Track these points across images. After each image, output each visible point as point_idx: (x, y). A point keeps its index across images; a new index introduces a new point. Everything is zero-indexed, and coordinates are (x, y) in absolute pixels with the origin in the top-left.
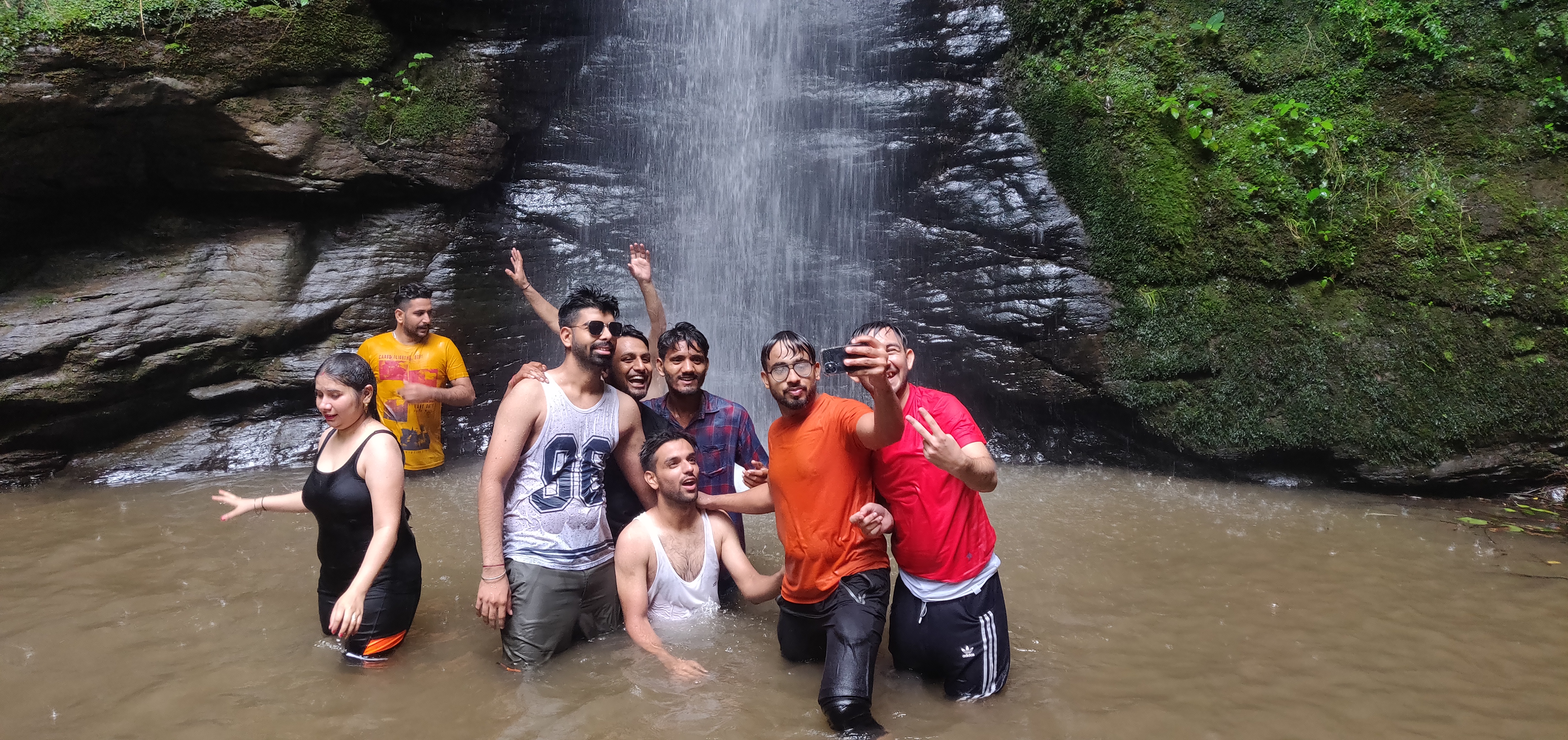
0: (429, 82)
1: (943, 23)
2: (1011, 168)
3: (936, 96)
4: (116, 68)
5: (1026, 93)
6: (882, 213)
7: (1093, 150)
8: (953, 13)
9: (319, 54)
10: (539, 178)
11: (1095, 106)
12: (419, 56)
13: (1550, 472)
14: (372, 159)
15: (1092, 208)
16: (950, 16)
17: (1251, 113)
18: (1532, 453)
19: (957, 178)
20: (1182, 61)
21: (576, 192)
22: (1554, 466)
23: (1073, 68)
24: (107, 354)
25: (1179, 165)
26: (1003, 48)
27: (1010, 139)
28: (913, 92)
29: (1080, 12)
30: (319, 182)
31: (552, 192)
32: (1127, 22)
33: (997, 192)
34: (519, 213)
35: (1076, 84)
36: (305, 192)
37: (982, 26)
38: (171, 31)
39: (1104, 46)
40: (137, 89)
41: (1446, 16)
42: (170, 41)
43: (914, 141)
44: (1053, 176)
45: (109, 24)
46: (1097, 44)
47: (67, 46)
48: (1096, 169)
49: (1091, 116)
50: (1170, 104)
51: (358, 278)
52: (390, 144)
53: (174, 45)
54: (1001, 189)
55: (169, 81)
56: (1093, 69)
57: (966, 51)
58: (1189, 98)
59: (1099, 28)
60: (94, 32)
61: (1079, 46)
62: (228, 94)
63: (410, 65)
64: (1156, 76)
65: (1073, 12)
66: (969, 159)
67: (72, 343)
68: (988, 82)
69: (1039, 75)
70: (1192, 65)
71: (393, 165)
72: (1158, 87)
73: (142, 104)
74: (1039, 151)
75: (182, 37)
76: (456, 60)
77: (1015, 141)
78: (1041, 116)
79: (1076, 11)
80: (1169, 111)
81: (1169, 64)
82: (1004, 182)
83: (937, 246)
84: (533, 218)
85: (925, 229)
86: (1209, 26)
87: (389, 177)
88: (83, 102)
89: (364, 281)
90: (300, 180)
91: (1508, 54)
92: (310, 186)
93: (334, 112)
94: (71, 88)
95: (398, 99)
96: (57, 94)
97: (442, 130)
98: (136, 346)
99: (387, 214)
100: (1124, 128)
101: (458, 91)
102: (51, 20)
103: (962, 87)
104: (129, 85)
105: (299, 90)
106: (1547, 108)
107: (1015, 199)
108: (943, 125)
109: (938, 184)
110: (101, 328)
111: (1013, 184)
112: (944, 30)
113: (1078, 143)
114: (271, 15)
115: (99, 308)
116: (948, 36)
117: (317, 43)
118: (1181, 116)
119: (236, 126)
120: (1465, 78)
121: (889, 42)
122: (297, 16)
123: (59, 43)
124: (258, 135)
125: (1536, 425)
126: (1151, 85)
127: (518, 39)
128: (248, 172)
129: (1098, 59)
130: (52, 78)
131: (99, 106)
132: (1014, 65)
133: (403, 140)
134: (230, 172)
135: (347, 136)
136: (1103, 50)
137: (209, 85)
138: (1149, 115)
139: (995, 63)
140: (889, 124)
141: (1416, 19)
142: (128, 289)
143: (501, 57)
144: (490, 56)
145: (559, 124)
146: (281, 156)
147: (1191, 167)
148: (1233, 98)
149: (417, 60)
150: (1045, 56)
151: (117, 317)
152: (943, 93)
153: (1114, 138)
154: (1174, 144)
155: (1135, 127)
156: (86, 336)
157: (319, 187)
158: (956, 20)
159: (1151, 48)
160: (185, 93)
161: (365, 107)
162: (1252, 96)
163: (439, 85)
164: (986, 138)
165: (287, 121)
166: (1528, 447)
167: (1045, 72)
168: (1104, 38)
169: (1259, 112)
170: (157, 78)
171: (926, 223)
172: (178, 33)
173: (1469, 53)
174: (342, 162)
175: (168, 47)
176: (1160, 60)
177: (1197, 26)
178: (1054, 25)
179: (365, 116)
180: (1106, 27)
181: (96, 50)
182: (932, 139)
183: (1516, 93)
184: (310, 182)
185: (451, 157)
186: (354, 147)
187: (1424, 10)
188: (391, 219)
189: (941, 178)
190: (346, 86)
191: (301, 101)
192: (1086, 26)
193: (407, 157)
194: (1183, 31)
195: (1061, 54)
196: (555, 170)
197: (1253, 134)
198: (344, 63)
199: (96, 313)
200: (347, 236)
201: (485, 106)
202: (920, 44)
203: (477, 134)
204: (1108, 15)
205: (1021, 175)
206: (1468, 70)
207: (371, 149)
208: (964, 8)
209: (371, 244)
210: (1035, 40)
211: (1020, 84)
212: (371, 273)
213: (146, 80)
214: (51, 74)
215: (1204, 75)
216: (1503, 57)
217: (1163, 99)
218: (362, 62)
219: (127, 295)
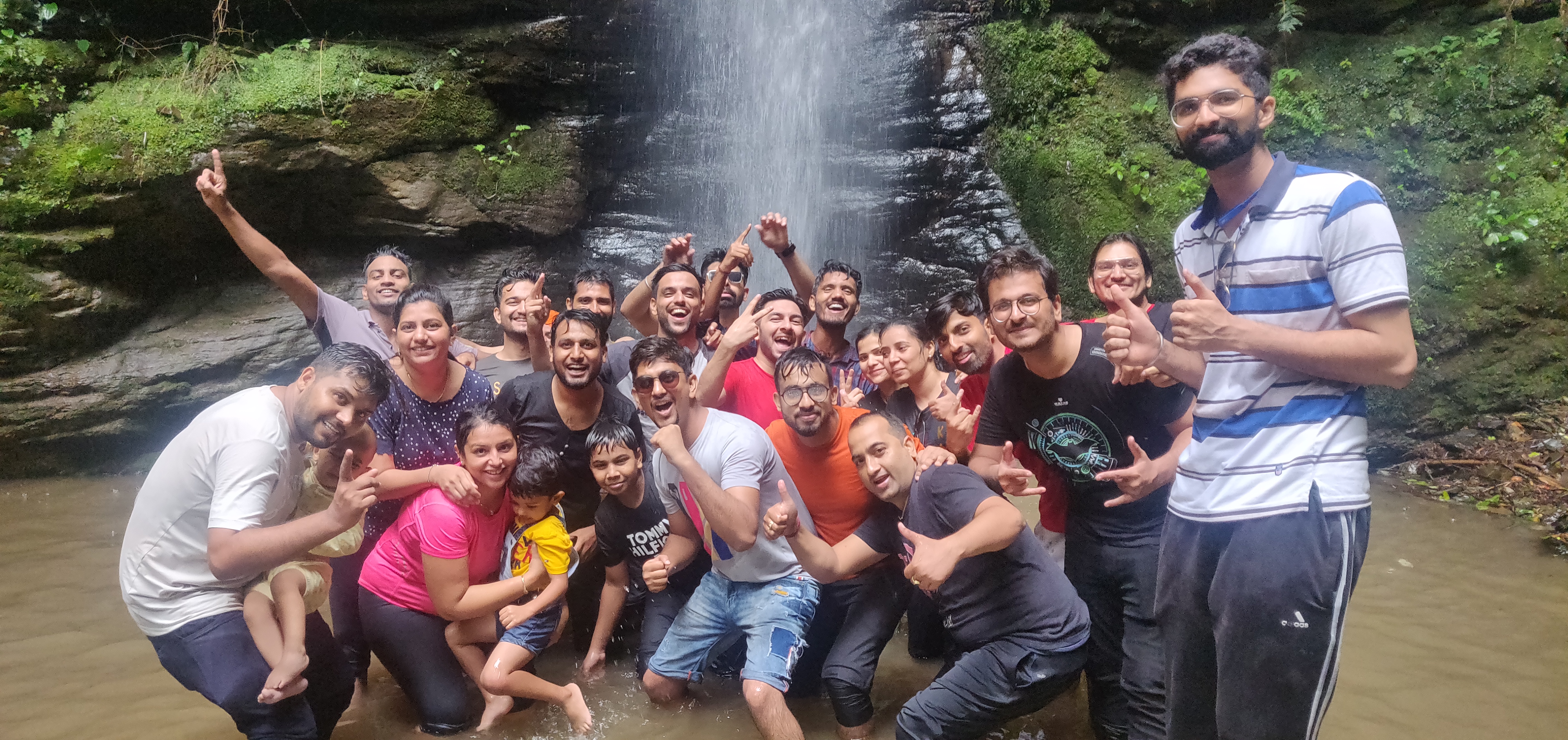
0: (526, 149)
1: (937, 103)
2: (992, 218)
3: (932, 161)
4: (296, 139)
5: (1004, 159)
6: (890, 253)
7: (1057, 203)
8: (946, 96)
9: (445, 126)
10: (610, 227)
11: (1058, 169)
12: (520, 128)
13: (1406, 451)
14: (482, 210)
15: (1056, 249)
16: (944, 97)
17: (1179, 175)
18: (1393, 436)
19: (951, 226)
20: (1126, 134)
21: (641, 237)
22: (1409, 447)
23: (1041, 139)
24: (274, 365)
25: (1124, 216)
26: (983, 124)
27: (993, 194)
28: (914, 157)
29: (1046, 95)
30: (440, 228)
31: (620, 237)
32: (1082, 104)
33: (981, 237)
34: (595, 254)
35: (1043, 152)
36: (429, 236)
37: (968, 106)
38: (337, 110)
39: (1064, 122)
40: (309, 156)
41: (1323, 102)
42: (336, 118)
43: (914, 197)
44: (1025, 224)
45: (293, 105)
46: (1059, 121)
47: (260, 123)
48: (1059, 219)
49: (1055, 177)
50: (1116, 168)
51: (467, 306)
52: (496, 198)
53: (338, 121)
54: (984, 235)
55: (333, 149)
56: (1057, 140)
57: (957, 126)
58: (1131, 163)
59: (1061, 107)
60: (282, 112)
61: (1045, 122)
62: (377, 158)
63: (512, 135)
64: (1105, 146)
65: (1040, 95)
66: (958, 211)
67: (249, 356)
68: (973, 150)
69: (1014, 144)
70: (1134, 138)
71: (498, 214)
72: (1107, 154)
73: (313, 167)
74: (1014, 204)
75: (345, 115)
76: (547, 130)
77: (995, 197)
78: (1015, 177)
79: (1042, 94)
80: (1115, 175)
81: (1115, 137)
82: (987, 228)
83: (934, 279)
84: (604, 258)
85: (924, 266)
86: (1145, 108)
87: (494, 224)
88: (269, 165)
89: (472, 308)
90: (425, 227)
91: (1368, 131)
92: (434, 231)
93: (454, 172)
94: (262, 156)
95: (502, 162)
96: (251, 159)
97: (536, 187)
98: (297, 359)
99: (490, 254)
100: (1081, 186)
101: (549, 155)
102: (249, 103)
103: (953, 154)
104: (305, 152)
105: (428, 155)
106: (1399, 173)
107: (995, 242)
108: (938, 184)
109: (934, 230)
110: (272, 344)
111: (993, 230)
112: (939, 109)
113: (1044, 197)
114: (410, 96)
115: (270, 328)
116: (942, 113)
117: (443, 119)
118: (1124, 177)
119: (381, 185)
120: (1338, 150)
121: (894, 119)
122: (430, 97)
123: (254, 120)
124: (396, 190)
125: (1395, 415)
126: (1101, 153)
127: (597, 114)
128: (384, 220)
129: (1059, 132)
130: (248, 147)
131: (279, 168)
132: (993, 136)
133: (506, 195)
134: (370, 220)
135: (462, 191)
136: (1064, 125)
137: (362, 152)
138: (1100, 176)
139: (979, 135)
140: (893, 184)
141: (1301, 104)
142: (289, 314)
143: (583, 128)
144: (574, 127)
145: (628, 182)
146: (413, 208)
147: (1133, 217)
148: (1165, 163)
149: (518, 131)
150: (1018, 130)
151: (282, 336)
152: (937, 159)
153: (1073, 194)
154: (1120, 199)
155: (1089, 185)
156: (259, 351)
157: (441, 232)
158: (948, 101)
159: (1101, 124)
160: (344, 158)
161: (477, 168)
162: (1180, 162)
163: (533, 151)
164: (971, 196)
165: (419, 179)
166: (1390, 432)
167: (1018, 142)
168: (1064, 115)
169: (1185, 174)
170: (325, 147)
171: (924, 262)
172: (342, 111)
173: (1340, 131)
174: (459, 212)
175: (334, 122)
176: (1108, 133)
177: (1136, 107)
178: (1025, 106)
179: (477, 175)
180: (1066, 107)
181: (282, 125)
182: (929, 195)
183: (1376, 161)
184: (433, 228)
185: (543, 209)
186: (468, 200)
187: (1307, 98)
188: (494, 258)
189: (937, 226)
190: (463, 151)
191: (429, 164)
192: (1050, 106)
193: (509, 209)
194: (1125, 111)
195: (1031, 128)
196: (623, 219)
197: (1180, 191)
198: (463, 134)
199: (266, 333)
200: (459, 272)
201: (570, 168)
202: (920, 120)
203: (563, 190)
204: (1067, 97)
205: (1000, 223)
206: (1338, 143)
207: (481, 202)
208: (954, 92)
209: (477, 278)
210: (1010, 117)
211: (999, 152)
212: (478, 302)
213: (317, 148)
214: (248, 144)
215: (1142, 145)
216: (1366, 135)
217: (1111, 163)
218: (476, 132)
219: (288, 319)
